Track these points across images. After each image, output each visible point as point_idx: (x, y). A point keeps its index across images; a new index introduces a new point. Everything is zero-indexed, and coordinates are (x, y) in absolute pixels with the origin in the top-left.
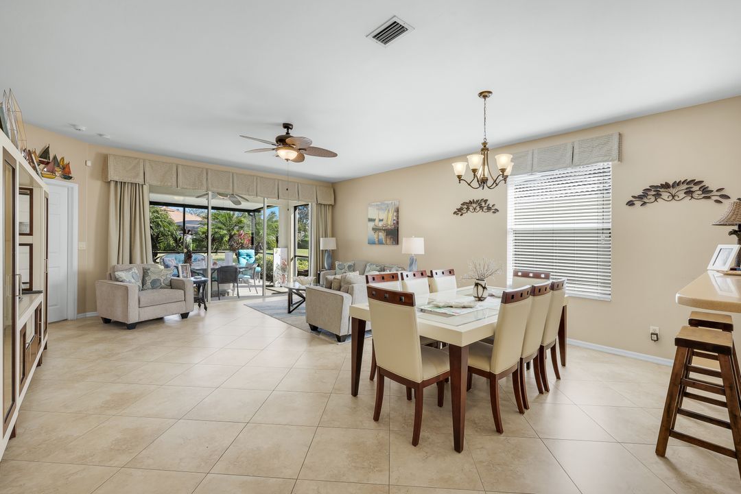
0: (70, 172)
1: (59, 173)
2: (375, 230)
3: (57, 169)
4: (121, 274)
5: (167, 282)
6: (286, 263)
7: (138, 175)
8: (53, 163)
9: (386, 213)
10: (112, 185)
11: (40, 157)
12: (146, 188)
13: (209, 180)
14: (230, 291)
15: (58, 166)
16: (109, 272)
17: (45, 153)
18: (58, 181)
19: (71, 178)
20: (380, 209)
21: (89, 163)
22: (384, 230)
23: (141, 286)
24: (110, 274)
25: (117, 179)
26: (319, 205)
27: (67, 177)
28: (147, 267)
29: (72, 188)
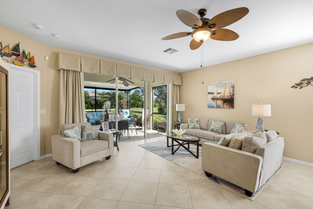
0: (34, 63)
1: (26, 62)
2: (214, 99)
3: (25, 60)
4: (68, 132)
5: (97, 135)
6: (148, 117)
7: (77, 66)
8: (22, 55)
9: (224, 88)
10: (62, 71)
11: (12, 50)
12: (82, 75)
13: (118, 70)
14: (123, 133)
15: (26, 58)
16: (60, 129)
17: (16, 48)
18: (26, 69)
19: (35, 67)
20: (218, 86)
21: (47, 58)
22: (222, 99)
23: (80, 138)
24: (61, 131)
25: (64, 68)
26: (174, 85)
27: (32, 65)
28: (84, 125)
29: (36, 74)
